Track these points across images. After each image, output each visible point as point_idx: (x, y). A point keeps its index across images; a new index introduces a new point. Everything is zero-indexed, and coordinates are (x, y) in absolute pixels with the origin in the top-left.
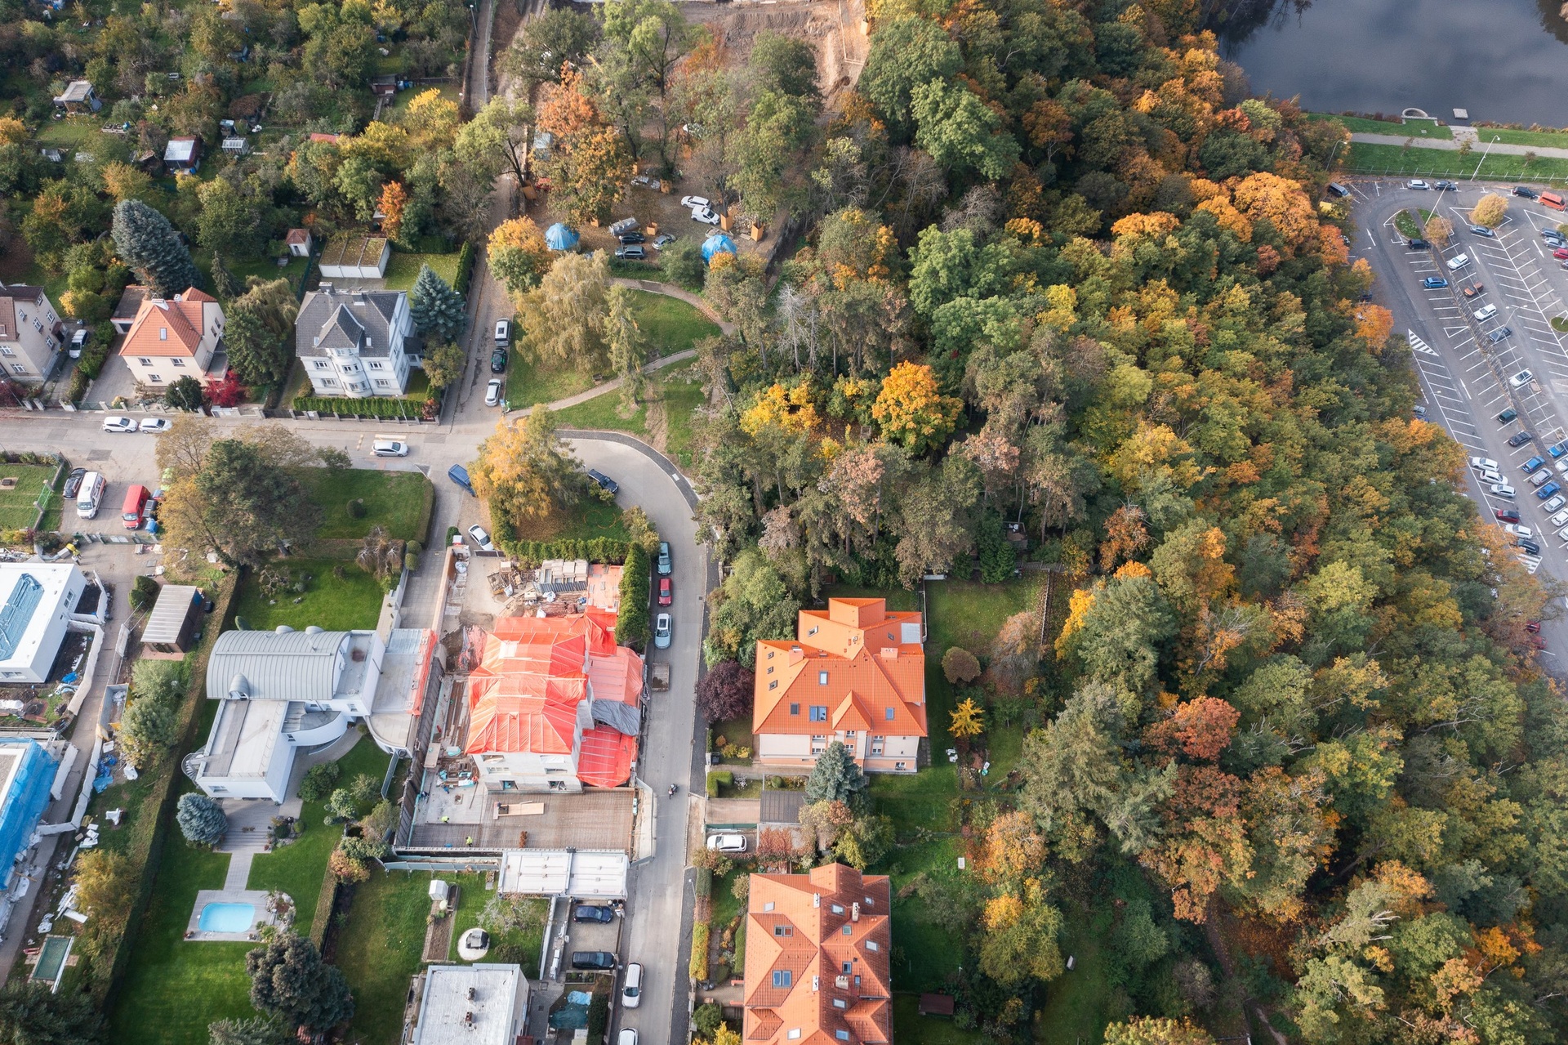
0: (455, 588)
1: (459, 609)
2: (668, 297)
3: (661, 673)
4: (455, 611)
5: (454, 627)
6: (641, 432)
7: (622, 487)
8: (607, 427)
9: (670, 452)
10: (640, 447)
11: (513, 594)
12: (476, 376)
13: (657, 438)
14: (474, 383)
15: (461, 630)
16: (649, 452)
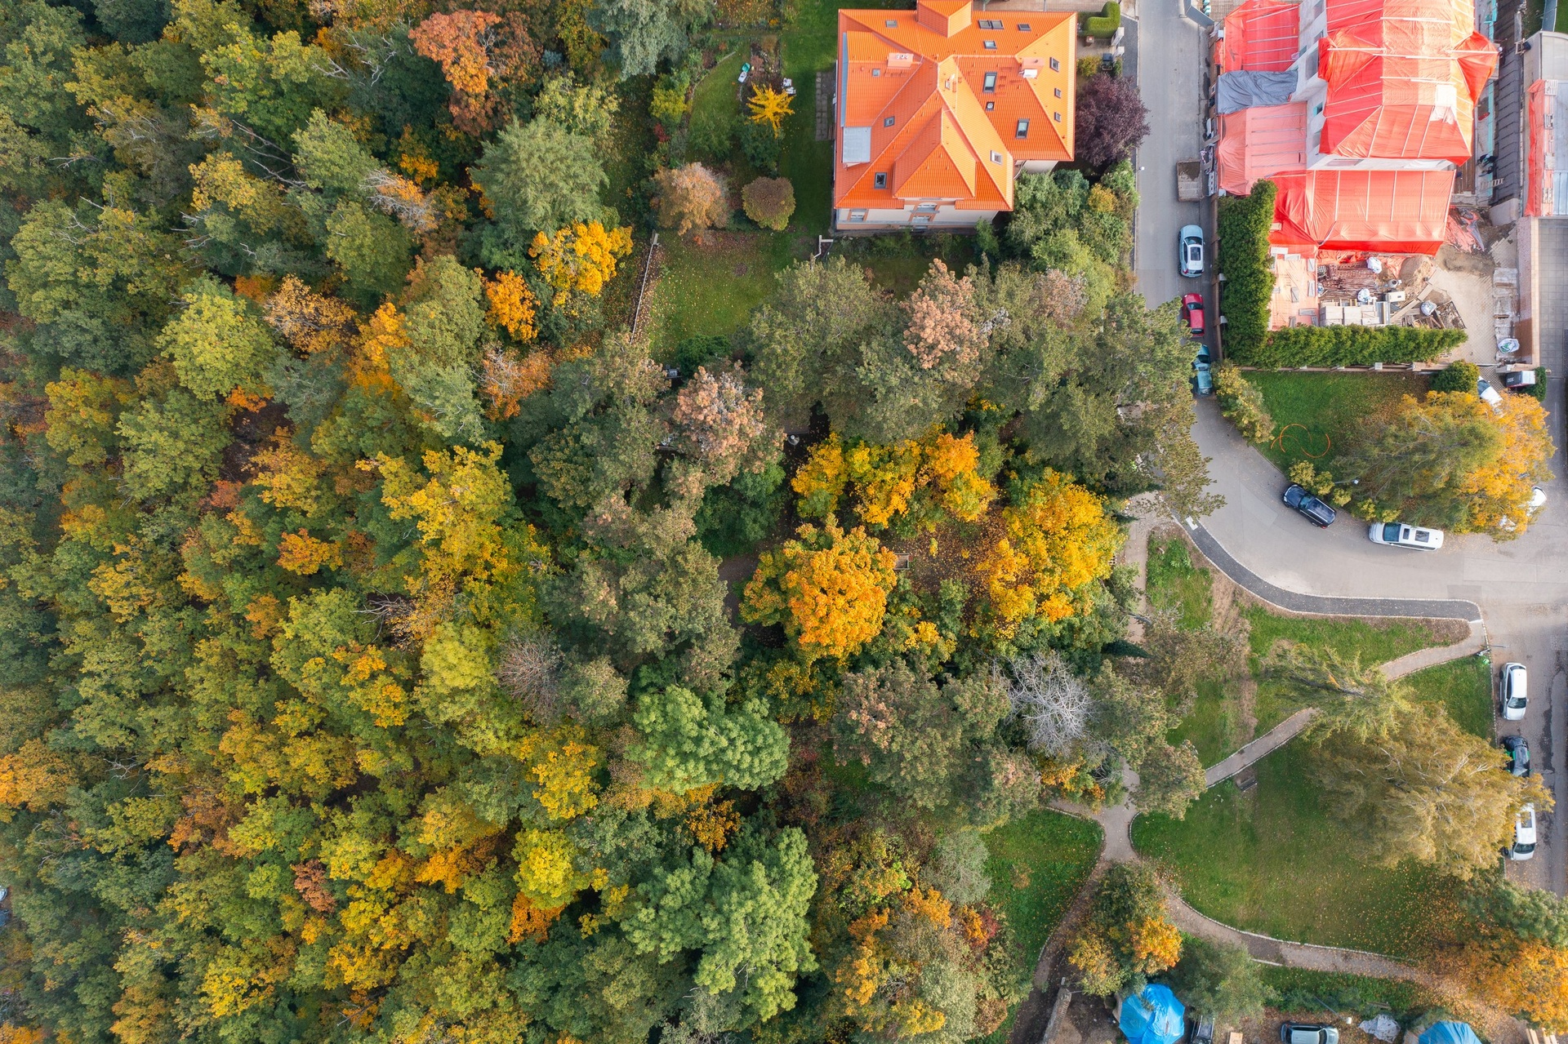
0: (1510, 313)
1: (1497, 279)
2: (1231, 922)
3: (1190, 188)
4: (1504, 275)
5: (1499, 249)
6: (1256, 612)
7: (1276, 503)
8: (1313, 623)
9: (1204, 572)
10: (1254, 582)
11: (1420, 306)
12: (1547, 730)
13: (1227, 601)
14: (1548, 715)
15: (1488, 246)
16: (1237, 572)
